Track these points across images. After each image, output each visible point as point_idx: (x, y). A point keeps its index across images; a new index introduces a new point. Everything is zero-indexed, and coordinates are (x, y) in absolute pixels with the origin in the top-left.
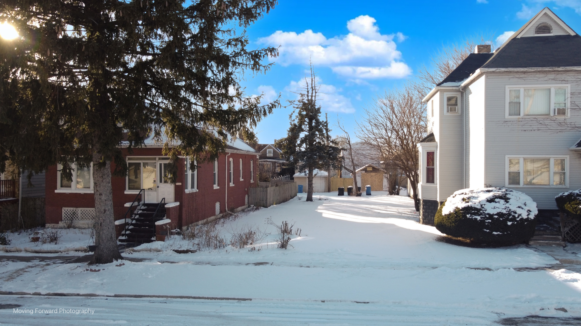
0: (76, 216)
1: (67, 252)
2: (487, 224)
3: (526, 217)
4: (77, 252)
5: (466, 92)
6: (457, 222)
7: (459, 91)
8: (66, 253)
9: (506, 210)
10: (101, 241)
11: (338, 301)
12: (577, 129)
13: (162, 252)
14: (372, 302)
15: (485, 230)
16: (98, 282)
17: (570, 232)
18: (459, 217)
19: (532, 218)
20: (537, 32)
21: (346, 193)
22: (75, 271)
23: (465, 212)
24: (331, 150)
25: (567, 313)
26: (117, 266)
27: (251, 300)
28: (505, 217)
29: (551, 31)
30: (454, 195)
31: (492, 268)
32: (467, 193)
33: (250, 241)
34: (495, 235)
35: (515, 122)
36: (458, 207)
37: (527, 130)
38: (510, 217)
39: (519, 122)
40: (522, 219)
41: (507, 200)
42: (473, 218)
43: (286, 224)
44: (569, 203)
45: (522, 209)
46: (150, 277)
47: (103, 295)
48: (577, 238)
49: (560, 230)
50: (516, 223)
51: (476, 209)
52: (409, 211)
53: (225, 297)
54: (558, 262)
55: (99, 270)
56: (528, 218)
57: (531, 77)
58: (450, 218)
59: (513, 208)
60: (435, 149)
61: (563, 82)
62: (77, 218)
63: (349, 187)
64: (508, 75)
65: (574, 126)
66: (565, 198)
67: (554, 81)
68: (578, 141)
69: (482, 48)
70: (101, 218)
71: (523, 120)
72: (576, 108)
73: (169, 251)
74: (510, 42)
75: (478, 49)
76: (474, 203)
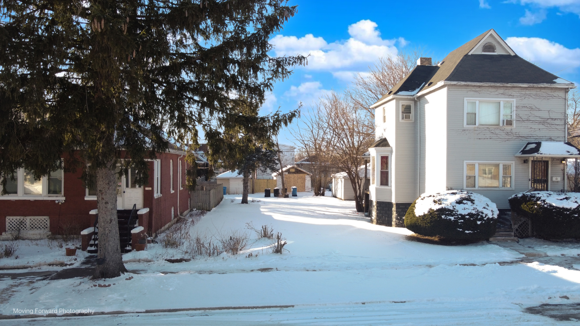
0: (23, 226)
1: (38, 267)
2: (460, 224)
3: (491, 217)
4: (51, 267)
5: (421, 101)
6: (432, 222)
7: (413, 100)
8: (37, 268)
9: (475, 210)
10: (106, 253)
11: (377, 302)
12: (520, 138)
13: (153, 262)
14: (408, 301)
15: (459, 229)
16: (118, 298)
17: (519, 228)
19: (496, 217)
21: (272, 194)
22: (81, 287)
23: (440, 213)
26: (127, 279)
27: (293, 306)
28: (474, 217)
29: (495, 50)
30: (422, 197)
31: (477, 264)
32: (435, 195)
33: (239, 248)
34: (467, 233)
35: (472, 131)
36: (432, 209)
37: (482, 139)
38: (479, 217)
39: (475, 131)
40: (488, 218)
41: (472, 201)
42: (448, 218)
43: (266, 228)
44: (526, 204)
45: (487, 209)
46: (171, 289)
47: (132, 311)
48: (524, 234)
49: (511, 227)
50: (484, 222)
51: (449, 210)
52: (351, 212)
53: (266, 305)
54: (524, 256)
55: (109, 285)
56: (493, 217)
57: (485, 91)
58: (425, 219)
59: (480, 209)
60: (390, 154)
61: (510, 96)
62: (25, 228)
63: (275, 188)
64: (466, 89)
65: (518, 136)
66: (520, 199)
67: (503, 96)
68: (522, 149)
69: (424, 60)
70: (107, 229)
71: (478, 129)
72: (520, 120)
73: (161, 261)
74: (463, 58)
75: (421, 61)
76: (446, 205)
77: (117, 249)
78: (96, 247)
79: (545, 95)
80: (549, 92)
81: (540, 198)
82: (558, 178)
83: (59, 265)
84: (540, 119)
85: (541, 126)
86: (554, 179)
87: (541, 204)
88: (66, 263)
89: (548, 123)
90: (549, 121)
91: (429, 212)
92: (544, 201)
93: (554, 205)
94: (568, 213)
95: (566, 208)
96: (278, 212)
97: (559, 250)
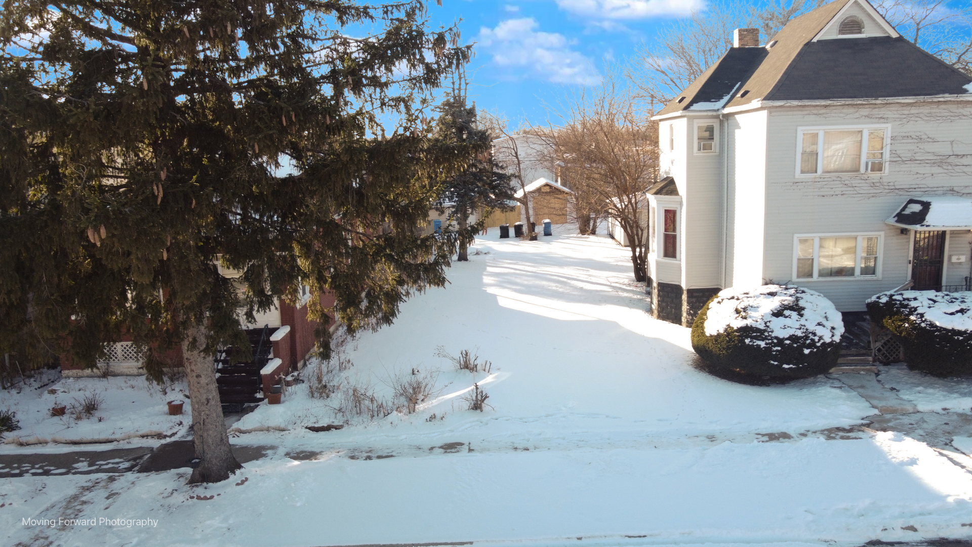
0: (113, 355)
1: (127, 440)
2: (774, 353)
3: (830, 340)
4: (145, 440)
5: (729, 121)
6: (730, 349)
7: (717, 117)
8: (125, 441)
9: (802, 330)
10: (205, 447)
11: (601, 537)
12: (897, 191)
13: (288, 432)
14: (650, 535)
15: (772, 362)
16: (221, 525)
17: (883, 347)
18: (734, 341)
19: (838, 341)
20: (841, 31)
21: (512, 233)
22: (173, 500)
23: (742, 334)
24: (495, 181)
25: (916, 533)
26: (238, 484)
27: (471, 543)
28: (800, 343)
29: (863, 30)
30: (719, 299)
31: (792, 433)
32: (740, 298)
33: (421, 397)
34: (786, 369)
35: (809, 183)
36: (731, 325)
37: (827, 196)
38: (808, 342)
39: (816, 183)
40: (824, 344)
41: (800, 311)
42: (755, 344)
43: (466, 354)
44: (890, 318)
45: (824, 326)
46: (299, 504)
48: (892, 356)
49: (869, 346)
50: (815, 350)
51: (758, 330)
53: (431, 541)
54: (876, 412)
55: (212, 497)
56: (832, 341)
57: (835, 113)
58: (719, 341)
59: (811, 327)
60: (678, 206)
61: (882, 120)
62: (116, 358)
63: (517, 224)
64: (802, 111)
65: (893, 187)
66: (883, 306)
67: (868, 120)
68: (898, 211)
69: (745, 33)
70: (203, 413)
71: (822, 180)
72: (897, 160)
73: (300, 429)
74: (802, 49)
75: (740, 35)
76: (754, 319)
79: (947, 114)
80: (953, 108)
81: (916, 309)
82: (961, 257)
83: (156, 437)
84: (935, 158)
85: (936, 170)
86: (954, 259)
87: (915, 320)
88: (165, 433)
89: (950, 164)
90: (951, 160)
91: (726, 330)
92: (922, 315)
93: (938, 324)
94: (961, 338)
95: (959, 330)
96: (509, 286)
97: (942, 398)
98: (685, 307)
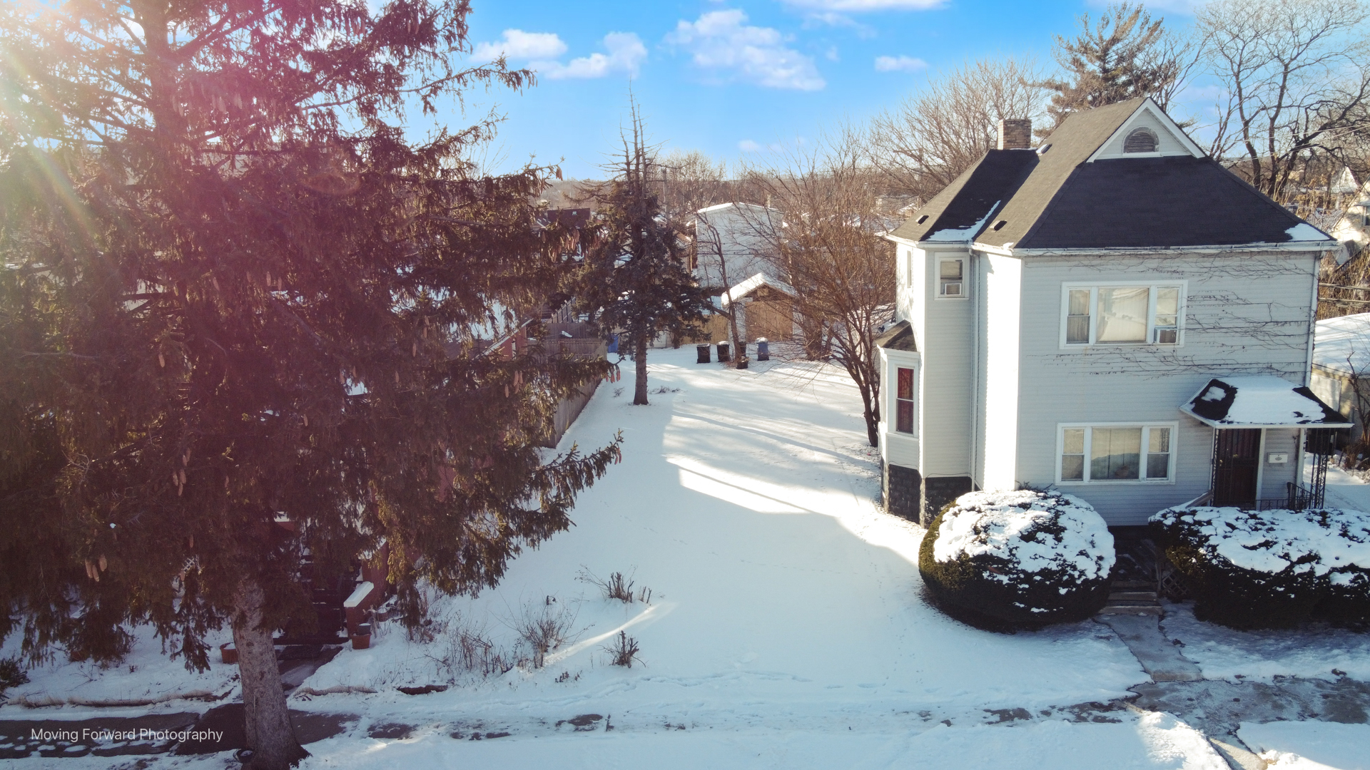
1: (166, 703)
2: (1020, 592)
3: (1095, 576)
4: (188, 702)
5: (981, 259)
6: (964, 583)
7: (965, 250)
8: (164, 705)
9: (1058, 562)
10: (259, 733)
12: (1195, 368)
13: (374, 695)
15: (1017, 604)
17: (1173, 578)
18: (968, 574)
19: (1105, 576)
20: (1127, 148)
21: (714, 353)
23: (979, 565)
24: (684, 298)
28: (1054, 579)
29: (1156, 147)
30: (957, 509)
31: (1031, 711)
32: (983, 509)
33: (552, 642)
34: (1036, 613)
36: (966, 551)
37: (1101, 373)
38: (1065, 578)
39: (1087, 357)
40: (1086, 581)
41: (1058, 533)
42: (995, 579)
43: (619, 577)
44: (1174, 549)
45: (1088, 556)
49: (1154, 577)
51: (999, 560)
52: (857, 445)
54: (1147, 678)
56: (1098, 577)
57: (1112, 265)
58: (950, 571)
59: (1070, 557)
61: (1175, 275)
63: (720, 344)
64: (1068, 261)
65: (1190, 363)
66: (1167, 530)
67: (1156, 274)
68: (1197, 394)
69: (1013, 125)
70: (256, 690)
71: (1094, 352)
72: (1196, 327)
73: (390, 690)
74: (1073, 173)
75: (1005, 129)
76: (996, 545)
77: (281, 722)
78: (282, 631)
79: (1262, 268)
80: (1271, 259)
81: (1207, 538)
82: (1281, 456)
83: (203, 699)
84: (1247, 325)
85: (1248, 340)
86: (1272, 459)
87: (1205, 555)
88: (215, 694)
89: (1267, 333)
90: (1268, 328)
91: (959, 558)
92: (1214, 548)
93: (1233, 562)
94: (1263, 582)
95: (1260, 572)
96: (697, 451)
97: (1237, 660)
98: (923, 501)
